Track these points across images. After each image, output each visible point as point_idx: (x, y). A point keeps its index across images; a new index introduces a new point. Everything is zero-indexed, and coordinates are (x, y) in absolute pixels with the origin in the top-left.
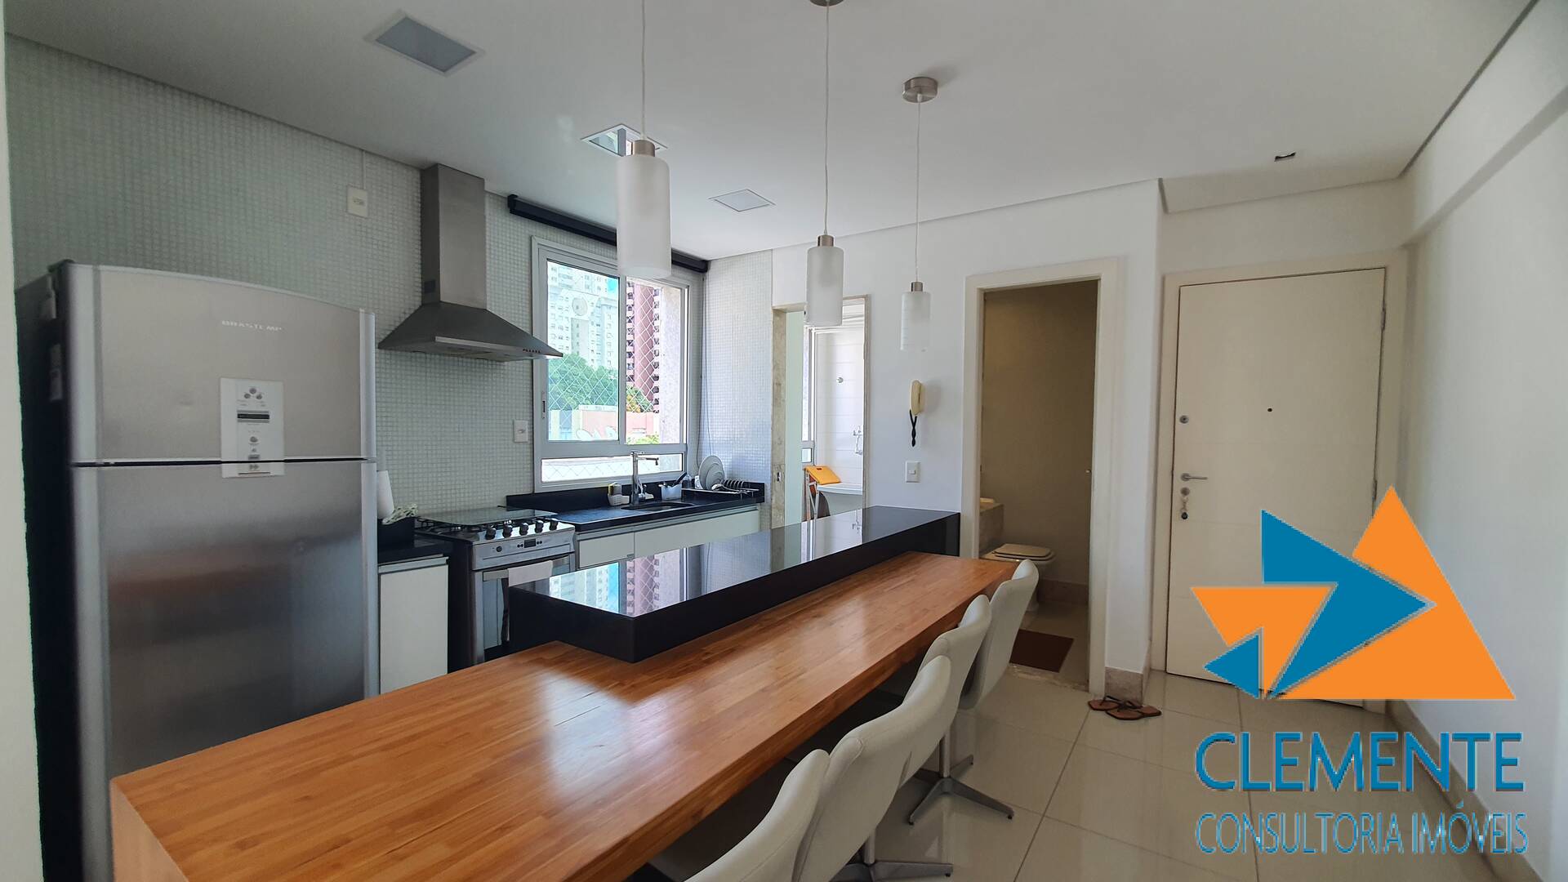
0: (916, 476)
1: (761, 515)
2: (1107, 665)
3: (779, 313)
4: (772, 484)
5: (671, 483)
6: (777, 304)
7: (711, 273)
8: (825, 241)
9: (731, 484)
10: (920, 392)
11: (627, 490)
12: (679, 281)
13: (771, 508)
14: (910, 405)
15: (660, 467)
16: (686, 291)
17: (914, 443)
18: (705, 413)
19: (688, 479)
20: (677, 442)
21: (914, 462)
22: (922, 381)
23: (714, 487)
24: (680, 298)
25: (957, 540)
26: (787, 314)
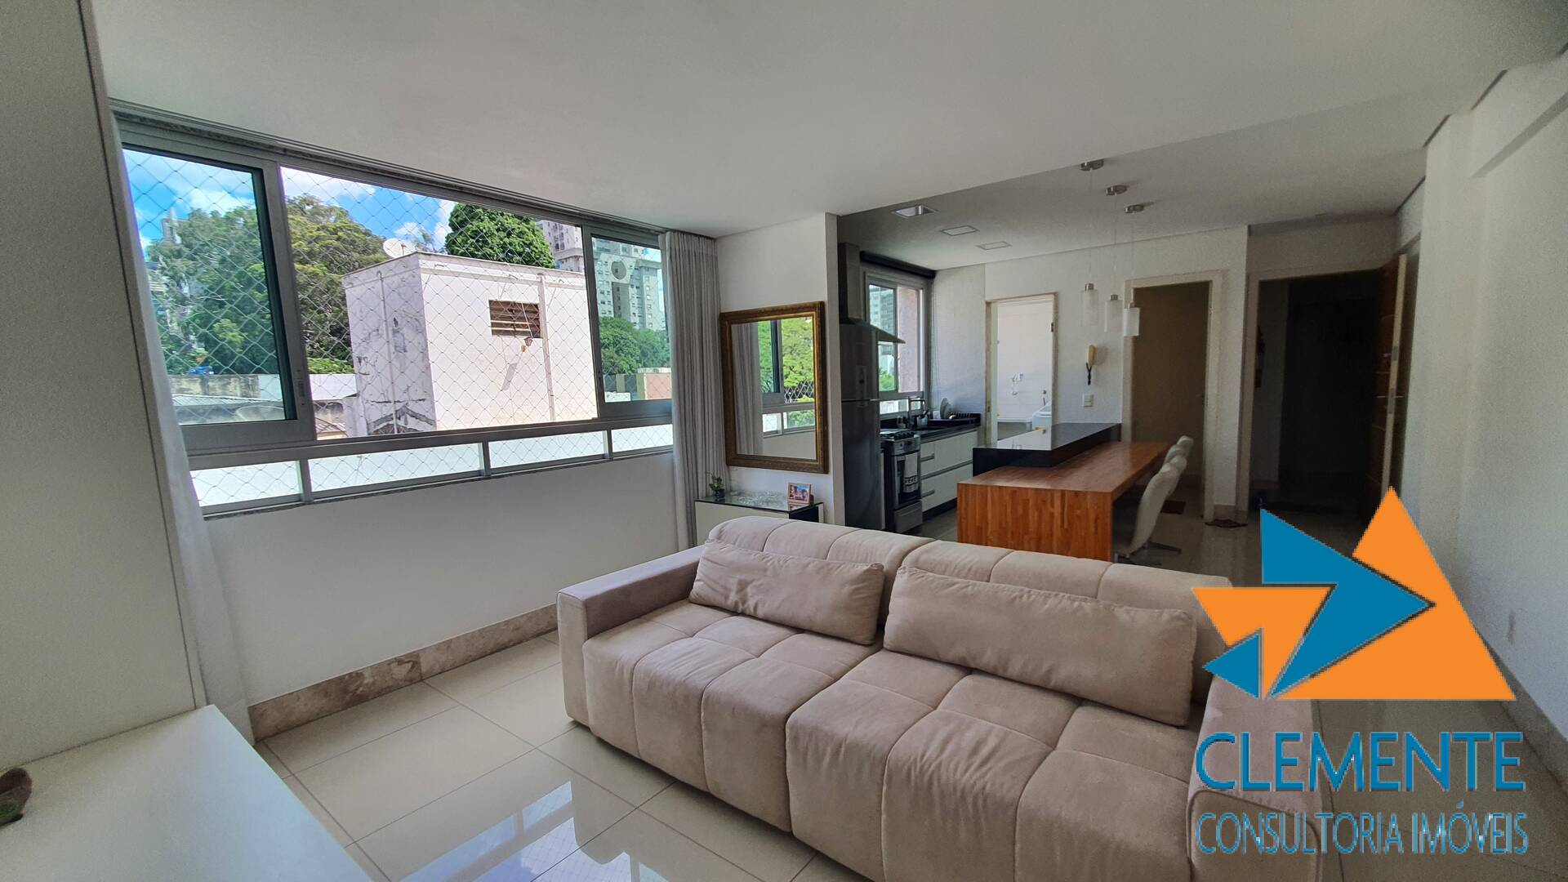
0: (1091, 403)
1: (979, 433)
2: (1216, 503)
3: (988, 304)
4: (986, 415)
5: (923, 416)
6: (988, 299)
7: (938, 277)
8: (1115, 297)
9: (959, 416)
10: (1094, 351)
11: (905, 420)
12: (915, 285)
13: (985, 429)
14: (1087, 360)
15: (917, 406)
16: (921, 291)
17: (1089, 383)
18: (934, 371)
19: (929, 413)
20: (916, 390)
21: (1089, 394)
22: (1095, 345)
23: (951, 417)
24: (915, 295)
25: (1119, 440)
26: (993, 305)
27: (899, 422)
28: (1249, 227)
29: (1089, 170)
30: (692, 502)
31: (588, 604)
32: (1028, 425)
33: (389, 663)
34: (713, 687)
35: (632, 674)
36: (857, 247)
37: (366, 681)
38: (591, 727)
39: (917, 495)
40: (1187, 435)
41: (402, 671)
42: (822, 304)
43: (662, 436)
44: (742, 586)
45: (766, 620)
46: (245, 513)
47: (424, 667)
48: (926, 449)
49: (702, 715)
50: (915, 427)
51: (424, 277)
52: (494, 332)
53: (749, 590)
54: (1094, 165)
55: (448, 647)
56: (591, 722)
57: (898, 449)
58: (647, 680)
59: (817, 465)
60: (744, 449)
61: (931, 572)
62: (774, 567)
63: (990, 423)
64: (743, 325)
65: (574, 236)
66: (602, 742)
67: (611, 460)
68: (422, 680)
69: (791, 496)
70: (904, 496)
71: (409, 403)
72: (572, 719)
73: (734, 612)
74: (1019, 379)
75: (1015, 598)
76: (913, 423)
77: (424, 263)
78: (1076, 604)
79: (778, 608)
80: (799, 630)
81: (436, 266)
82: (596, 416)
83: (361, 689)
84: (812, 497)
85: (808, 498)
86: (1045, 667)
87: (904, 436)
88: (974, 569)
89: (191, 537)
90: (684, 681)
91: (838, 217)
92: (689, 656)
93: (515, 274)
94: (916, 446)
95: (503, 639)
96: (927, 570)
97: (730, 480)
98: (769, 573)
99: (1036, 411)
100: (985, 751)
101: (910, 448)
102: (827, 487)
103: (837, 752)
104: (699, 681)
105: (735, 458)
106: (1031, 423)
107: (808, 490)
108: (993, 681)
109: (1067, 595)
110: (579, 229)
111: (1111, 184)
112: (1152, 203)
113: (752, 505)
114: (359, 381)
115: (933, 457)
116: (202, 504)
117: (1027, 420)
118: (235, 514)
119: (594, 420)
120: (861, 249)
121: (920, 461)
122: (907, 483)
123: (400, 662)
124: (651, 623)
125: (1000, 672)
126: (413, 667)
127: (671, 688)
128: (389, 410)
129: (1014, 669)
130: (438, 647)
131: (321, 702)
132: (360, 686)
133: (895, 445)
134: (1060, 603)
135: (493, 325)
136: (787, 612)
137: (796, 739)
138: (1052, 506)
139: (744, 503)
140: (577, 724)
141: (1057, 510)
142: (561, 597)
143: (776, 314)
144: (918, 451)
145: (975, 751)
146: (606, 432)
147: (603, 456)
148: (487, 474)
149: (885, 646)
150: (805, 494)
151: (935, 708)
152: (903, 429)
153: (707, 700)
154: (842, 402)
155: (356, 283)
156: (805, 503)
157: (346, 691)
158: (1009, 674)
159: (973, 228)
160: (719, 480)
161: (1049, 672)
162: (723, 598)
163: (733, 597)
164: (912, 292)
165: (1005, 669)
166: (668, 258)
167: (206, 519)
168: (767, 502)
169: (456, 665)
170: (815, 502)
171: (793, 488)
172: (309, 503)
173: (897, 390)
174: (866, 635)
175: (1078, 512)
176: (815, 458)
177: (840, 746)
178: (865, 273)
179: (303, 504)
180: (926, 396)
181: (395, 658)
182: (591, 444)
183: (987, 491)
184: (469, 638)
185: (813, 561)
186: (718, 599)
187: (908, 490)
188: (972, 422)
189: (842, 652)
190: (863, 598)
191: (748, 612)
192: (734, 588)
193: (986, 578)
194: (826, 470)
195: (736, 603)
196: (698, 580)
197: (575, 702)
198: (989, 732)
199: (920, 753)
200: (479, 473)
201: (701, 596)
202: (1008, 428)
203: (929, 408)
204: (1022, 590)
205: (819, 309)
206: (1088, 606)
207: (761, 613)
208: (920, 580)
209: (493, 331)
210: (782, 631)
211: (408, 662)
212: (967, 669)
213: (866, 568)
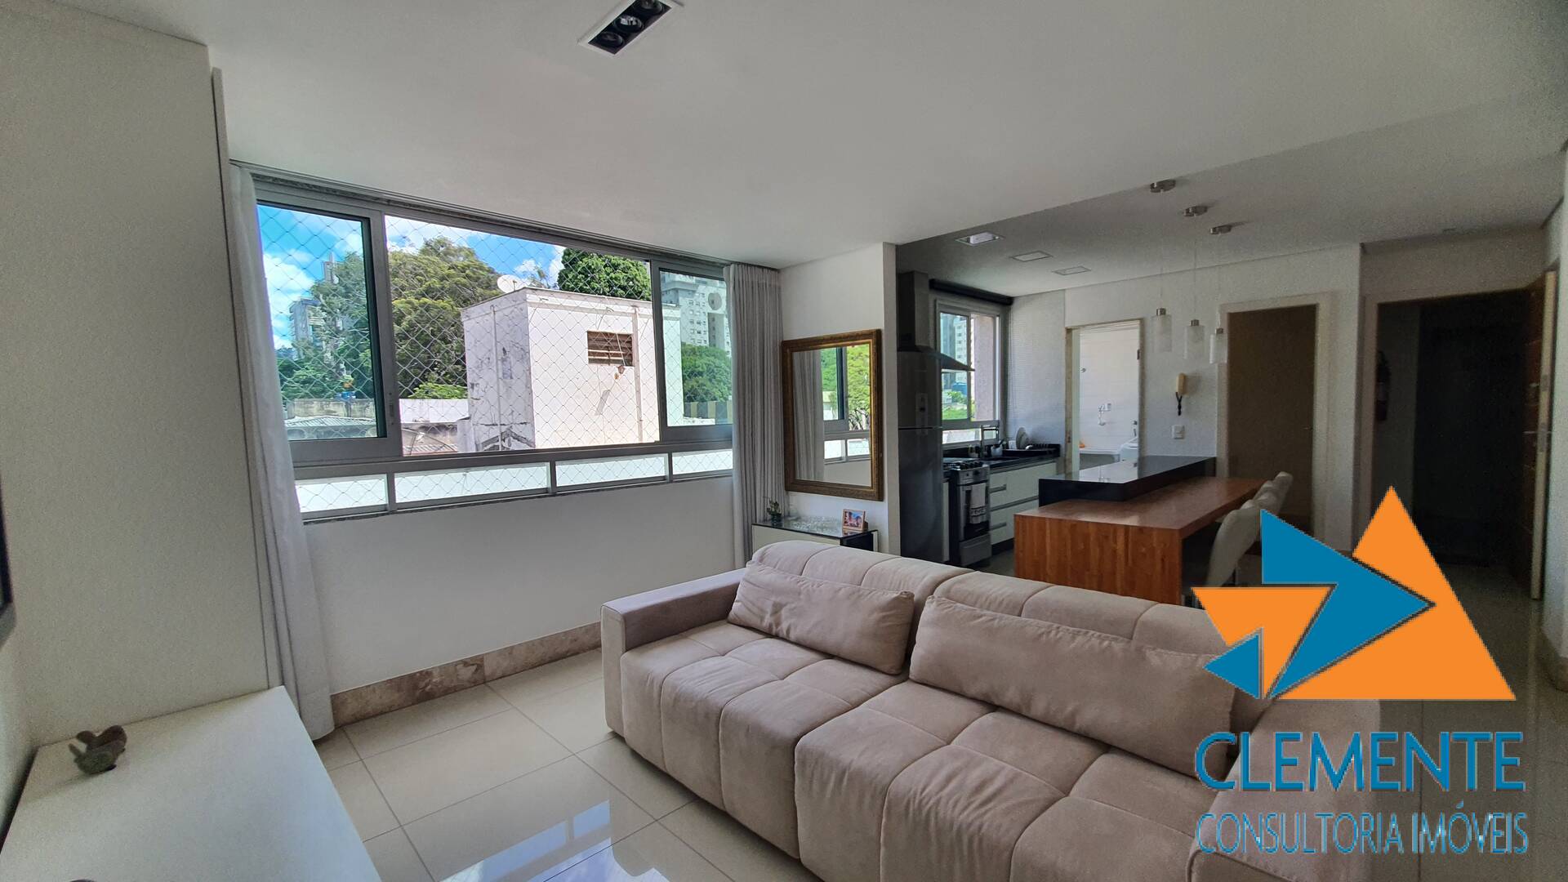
0: (1182, 434)
1: (1057, 464)
3: (1069, 331)
4: (1066, 446)
5: (997, 446)
6: (1068, 325)
7: (1016, 304)
8: (1195, 323)
9: (1036, 446)
10: (1185, 379)
11: (978, 450)
12: (991, 312)
13: (1065, 461)
14: (1176, 389)
15: (991, 435)
16: (998, 318)
17: (1180, 413)
18: (1010, 400)
19: (1005, 443)
20: (991, 419)
21: (1181, 425)
22: (1186, 373)
23: (1028, 447)
24: (991, 323)
25: (1214, 474)
26: (1073, 332)
27: (971, 452)
28: (1363, 246)
29: (1159, 191)
30: (750, 524)
31: (628, 618)
32: (1116, 458)
33: (457, 664)
34: (730, 705)
35: (661, 688)
36: (926, 275)
37: (434, 680)
38: (625, 736)
39: (985, 527)
40: (1286, 472)
41: (466, 673)
42: (878, 333)
43: (722, 460)
44: (777, 609)
45: (797, 644)
46: (338, 520)
47: (488, 671)
48: (996, 479)
49: (720, 732)
50: (989, 457)
51: (530, 309)
52: (591, 361)
53: (784, 612)
54: (1165, 185)
55: (510, 654)
56: (626, 734)
57: (966, 479)
58: (674, 695)
59: (871, 492)
60: (803, 475)
61: (963, 603)
62: (808, 590)
63: (1071, 453)
64: (806, 352)
65: (644, 271)
66: (635, 754)
67: (671, 481)
68: (484, 683)
69: (846, 522)
70: (969, 527)
71: (513, 425)
72: (610, 730)
73: (769, 634)
74: (1106, 409)
75: (1043, 633)
76: (986, 453)
77: (532, 297)
78: (1106, 643)
79: (809, 632)
80: (828, 655)
81: (541, 299)
82: (658, 439)
83: (429, 687)
84: (866, 525)
85: (861, 525)
86: (1070, 709)
87: (972, 466)
88: (1005, 603)
89: (291, 540)
90: (707, 697)
91: (897, 246)
92: (718, 673)
93: (611, 306)
94: (985, 476)
95: (562, 649)
96: (958, 601)
97: (789, 505)
98: (802, 597)
99: (1124, 443)
100: (989, 791)
101: (979, 478)
102: (882, 515)
103: (840, 780)
104: (719, 699)
105: (793, 483)
106: (1119, 455)
107: (862, 517)
108: (1016, 721)
109: (1098, 634)
110: (648, 263)
111: (1191, 205)
112: (1241, 223)
113: (806, 530)
114: (471, 405)
115: (1004, 488)
116: (303, 510)
117: (1116, 452)
118: (330, 520)
119: (656, 443)
120: (931, 277)
121: (987, 492)
122: (974, 514)
123: (465, 663)
124: (684, 640)
125: (1024, 712)
126: (477, 670)
127: (694, 704)
128: (495, 432)
129: (1039, 708)
130: (501, 653)
131: (395, 697)
132: (427, 685)
133: (961, 475)
134: (1089, 640)
135: (590, 354)
136: (815, 637)
137: (803, 763)
138: (1115, 542)
139: (798, 528)
140: (617, 736)
141: (1120, 546)
142: (605, 609)
143: (841, 341)
144: (986, 481)
145: (979, 789)
146: (667, 454)
147: (664, 478)
148: (553, 492)
149: (910, 676)
150: (859, 520)
151: (949, 743)
152: (974, 458)
153: (725, 716)
154: (899, 429)
155: (472, 316)
156: (859, 530)
157: (415, 687)
158: (1032, 714)
159: (1046, 254)
160: (776, 504)
161: (1073, 714)
162: (759, 620)
163: (768, 620)
164: (988, 320)
165: (1029, 707)
166: (731, 289)
167: (305, 523)
168: (822, 528)
169: (517, 671)
170: (870, 530)
171: (848, 514)
172: (393, 512)
173: (969, 418)
174: (891, 663)
175: (1144, 550)
176: (870, 485)
177: (844, 773)
178: (935, 301)
179: (388, 514)
180: (1003, 424)
181: (461, 661)
182: (653, 467)
183: (1045, 524)
184: (530, 646)
185: (845, 587)
186: (754, 621)
187: (975, 521)
188: (1050, 452)
189: (865, 679)
190: (889, 626)
191: (781, 635)
192: (769, 610)
193: (1017, 612)
194: (880, 498)
195: (771, 625)
196: (738, 601)
197: (614, 715)
198: (998, 773)
199: (921, 786)
200: (546, 490)
201: (737, 616)
202: (1090, 460)
203: (1006, 437)
204: (1050, 626)
205: (876, 337)
206: (1118, 647)
207: (792, 637)
208: (946, 611)
209: (589, 359)
210: (811, 655)
211: (473, 665)
212: (993, 707)
213: (895, 595)
